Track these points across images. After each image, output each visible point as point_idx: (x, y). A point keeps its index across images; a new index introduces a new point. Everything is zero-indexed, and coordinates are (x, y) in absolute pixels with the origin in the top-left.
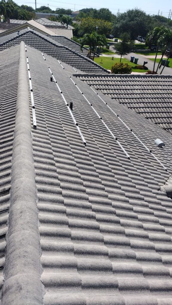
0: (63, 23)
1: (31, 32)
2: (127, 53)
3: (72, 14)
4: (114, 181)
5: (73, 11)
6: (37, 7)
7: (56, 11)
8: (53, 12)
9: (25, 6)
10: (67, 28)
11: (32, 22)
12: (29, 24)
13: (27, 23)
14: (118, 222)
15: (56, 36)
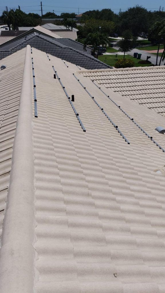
0: (68, 26)
1: (37, 36)
2: (130, 50)
3: (76, 18)
4: (112, 164)
5: (77, 15)
6: (43, 14)
7: (61, 16)
8: (58, 17)
9: (32, 13)
10: (72, 31)
11: (38, 28)
12: (36, 30)
13: (33, 29)
14: (114, 200)
15: (61, 39)
